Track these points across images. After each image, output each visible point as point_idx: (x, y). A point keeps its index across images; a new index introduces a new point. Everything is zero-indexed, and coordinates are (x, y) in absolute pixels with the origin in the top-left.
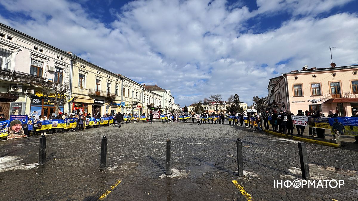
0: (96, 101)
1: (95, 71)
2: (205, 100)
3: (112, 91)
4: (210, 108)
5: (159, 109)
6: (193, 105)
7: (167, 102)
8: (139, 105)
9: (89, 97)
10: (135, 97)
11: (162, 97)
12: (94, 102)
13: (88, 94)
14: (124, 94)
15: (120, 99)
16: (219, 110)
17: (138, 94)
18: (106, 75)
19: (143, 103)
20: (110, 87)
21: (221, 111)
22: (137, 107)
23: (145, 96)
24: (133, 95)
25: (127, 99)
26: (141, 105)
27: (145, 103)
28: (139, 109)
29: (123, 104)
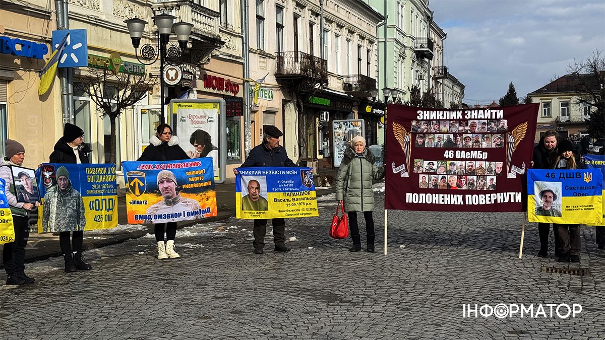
8: (214, 67)
19: (247, 50)
22: (200, 85)
26: (232, 73)
27: (263, 55)
28: (221, 99)
29: (69, 50)
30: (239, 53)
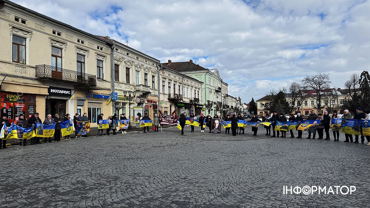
0: (52, 91)
1: (49, 29)
2: (293, 87)
3: (90, 70)
4: (304, 102)
5: (195, 105)
6: (266, 98)
7: (213, 93)
8: (150, 98)
9: (36, 82)
10: (142, 82)
11: (201, 83)
12: (49, 91)
13: (34, 77)
14: (117, 78)
15: (108, 86)
16: (323, 107)
17: (149, 77)
18: (75, 38)
19: (159, 93)
20: (84, 63)
21: (329, 110)
22: (146, 102)
23: (163, 81)
24: (137, 78)
25: (124, 87)
26: (155, 99)
27: (164, 94)
28: (152, 105)
29: (114, 97)
30: (158, 94)
